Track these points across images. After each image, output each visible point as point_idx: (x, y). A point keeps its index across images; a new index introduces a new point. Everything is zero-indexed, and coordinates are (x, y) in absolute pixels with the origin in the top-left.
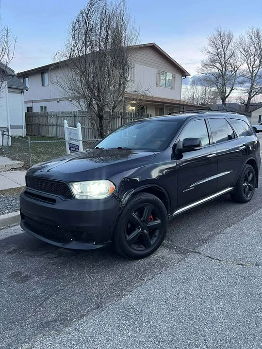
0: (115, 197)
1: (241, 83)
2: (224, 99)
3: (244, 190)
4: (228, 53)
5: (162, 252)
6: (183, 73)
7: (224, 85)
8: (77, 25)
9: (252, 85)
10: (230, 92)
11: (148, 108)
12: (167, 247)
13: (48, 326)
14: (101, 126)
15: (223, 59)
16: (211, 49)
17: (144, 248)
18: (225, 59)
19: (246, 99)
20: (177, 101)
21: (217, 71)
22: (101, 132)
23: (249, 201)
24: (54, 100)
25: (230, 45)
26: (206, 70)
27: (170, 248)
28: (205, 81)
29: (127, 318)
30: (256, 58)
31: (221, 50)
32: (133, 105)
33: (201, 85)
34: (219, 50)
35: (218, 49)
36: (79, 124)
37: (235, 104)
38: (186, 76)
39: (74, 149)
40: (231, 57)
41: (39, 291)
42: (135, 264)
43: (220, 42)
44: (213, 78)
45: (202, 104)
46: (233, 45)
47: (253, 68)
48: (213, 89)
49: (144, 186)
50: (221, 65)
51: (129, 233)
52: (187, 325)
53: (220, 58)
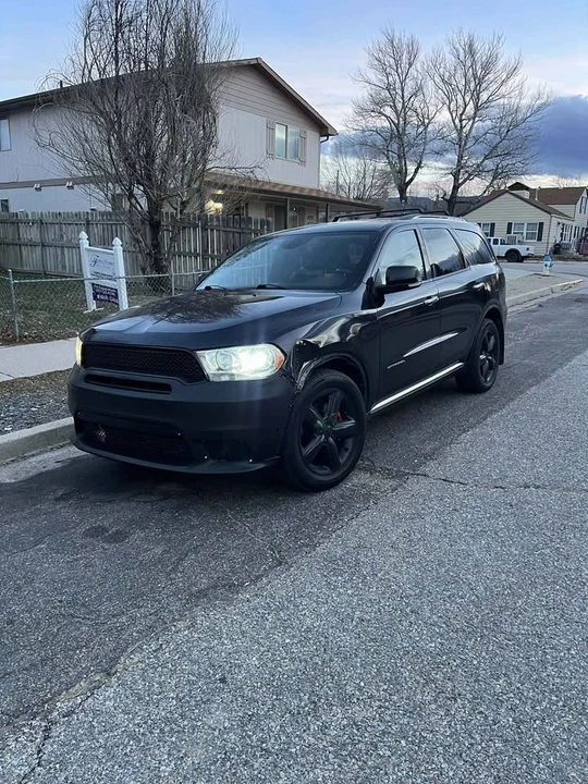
0: (285, 373)
1: (439, 153)
2: (402, 188)
3: (481, 367)
4: (410, 86)
5: (358, 479)
6: (323, 129)
7: (402, 157)
8: (95, 14)
9: (461, 158)
10: (416, 172)
11: (250, 207)
12: (366, 470)
13: (205, 596)
14: (156, 245)
15: (399, 98)
16: (375, 76)
17: (328, 471)
18: (403, 98)
19: (449, 189)
20: (311, 190)
21: (386, 124)
22: (156, 259)
23: (489, 388)
24: (29, 184)
25: (413, 67)
26: (363, 121)
27: (371, 470)
28: (363, 145)
29: (336, 573)
30: (467, 99)
31: (394, 78)
32: (217, 199)
33: (355, 154)
34: (390, 79)
35: (387, 75)
36: (117, 241)
37: (426, 200)
38: (328, 135)
39: (106, 298)
40: (415, 94)
41: (159, 550)
42: (317, 499)
43: (392, 61)
44: (379, 141)
45: (357, 198)
46: (419, 68)
47: (461, 121)
48: (382, 165)
49: (328, 356)
50: (396, 112)
51: (305, 443)
52: (438, 573)
53: (392, 95)
